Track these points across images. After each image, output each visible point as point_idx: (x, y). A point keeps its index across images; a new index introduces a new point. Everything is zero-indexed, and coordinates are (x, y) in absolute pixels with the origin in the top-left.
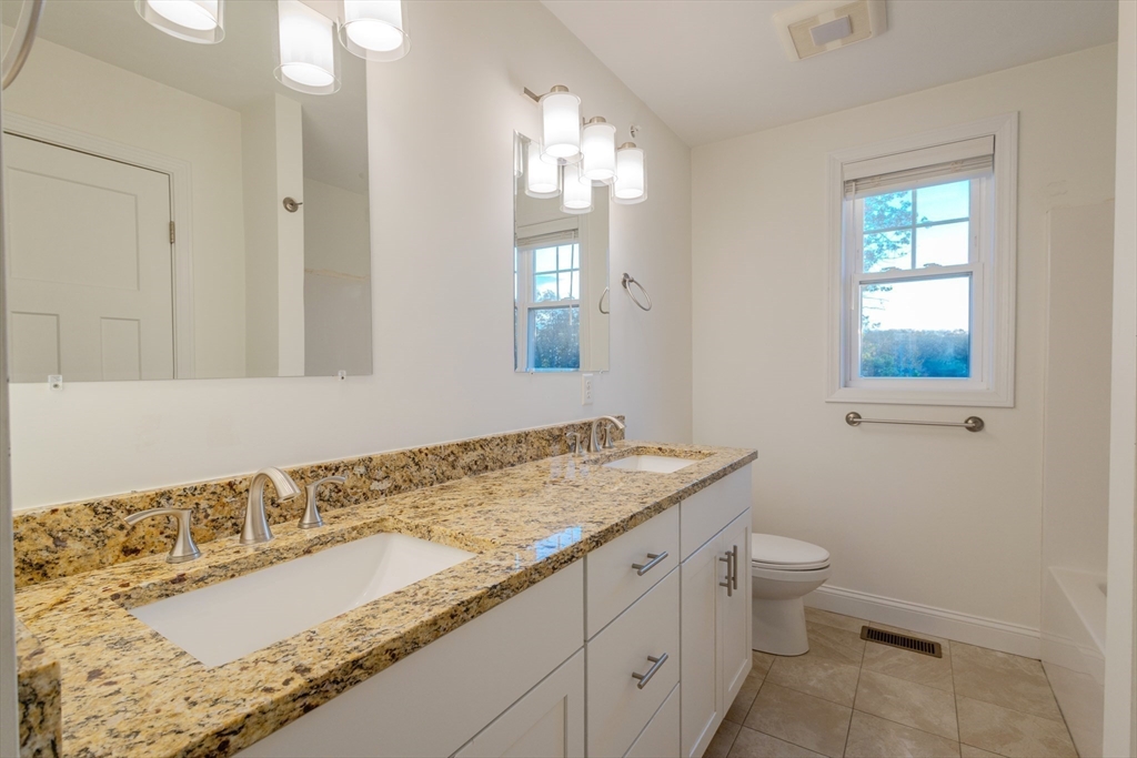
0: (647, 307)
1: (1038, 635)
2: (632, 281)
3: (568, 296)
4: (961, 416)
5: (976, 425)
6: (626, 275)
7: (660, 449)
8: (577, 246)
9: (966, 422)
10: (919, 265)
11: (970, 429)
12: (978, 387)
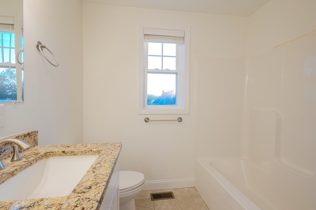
0: (56, 65)
1: (194, 180)
2: (45, 47)
3: (8, 61)
4: (176, 117)
5: (180, 120)
6: (39, 43)
7: (64, 152)
8: (13, 35)
9: (178, 119)
10: (164, 69)
11: (179, 121)
12: (178, 108)
